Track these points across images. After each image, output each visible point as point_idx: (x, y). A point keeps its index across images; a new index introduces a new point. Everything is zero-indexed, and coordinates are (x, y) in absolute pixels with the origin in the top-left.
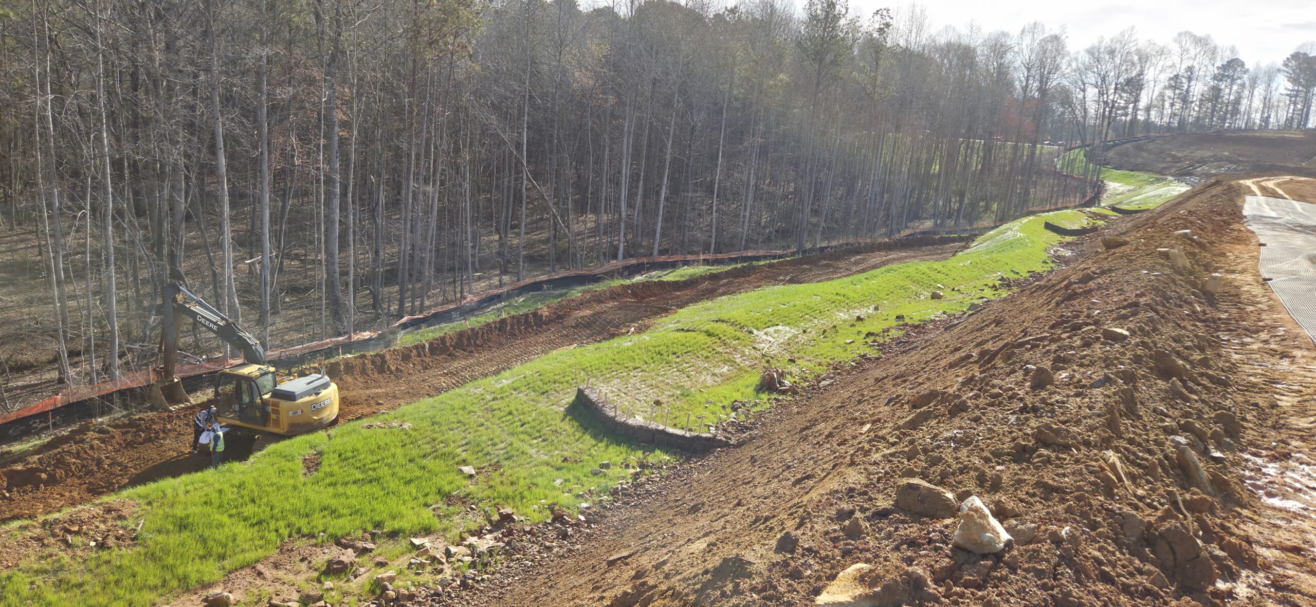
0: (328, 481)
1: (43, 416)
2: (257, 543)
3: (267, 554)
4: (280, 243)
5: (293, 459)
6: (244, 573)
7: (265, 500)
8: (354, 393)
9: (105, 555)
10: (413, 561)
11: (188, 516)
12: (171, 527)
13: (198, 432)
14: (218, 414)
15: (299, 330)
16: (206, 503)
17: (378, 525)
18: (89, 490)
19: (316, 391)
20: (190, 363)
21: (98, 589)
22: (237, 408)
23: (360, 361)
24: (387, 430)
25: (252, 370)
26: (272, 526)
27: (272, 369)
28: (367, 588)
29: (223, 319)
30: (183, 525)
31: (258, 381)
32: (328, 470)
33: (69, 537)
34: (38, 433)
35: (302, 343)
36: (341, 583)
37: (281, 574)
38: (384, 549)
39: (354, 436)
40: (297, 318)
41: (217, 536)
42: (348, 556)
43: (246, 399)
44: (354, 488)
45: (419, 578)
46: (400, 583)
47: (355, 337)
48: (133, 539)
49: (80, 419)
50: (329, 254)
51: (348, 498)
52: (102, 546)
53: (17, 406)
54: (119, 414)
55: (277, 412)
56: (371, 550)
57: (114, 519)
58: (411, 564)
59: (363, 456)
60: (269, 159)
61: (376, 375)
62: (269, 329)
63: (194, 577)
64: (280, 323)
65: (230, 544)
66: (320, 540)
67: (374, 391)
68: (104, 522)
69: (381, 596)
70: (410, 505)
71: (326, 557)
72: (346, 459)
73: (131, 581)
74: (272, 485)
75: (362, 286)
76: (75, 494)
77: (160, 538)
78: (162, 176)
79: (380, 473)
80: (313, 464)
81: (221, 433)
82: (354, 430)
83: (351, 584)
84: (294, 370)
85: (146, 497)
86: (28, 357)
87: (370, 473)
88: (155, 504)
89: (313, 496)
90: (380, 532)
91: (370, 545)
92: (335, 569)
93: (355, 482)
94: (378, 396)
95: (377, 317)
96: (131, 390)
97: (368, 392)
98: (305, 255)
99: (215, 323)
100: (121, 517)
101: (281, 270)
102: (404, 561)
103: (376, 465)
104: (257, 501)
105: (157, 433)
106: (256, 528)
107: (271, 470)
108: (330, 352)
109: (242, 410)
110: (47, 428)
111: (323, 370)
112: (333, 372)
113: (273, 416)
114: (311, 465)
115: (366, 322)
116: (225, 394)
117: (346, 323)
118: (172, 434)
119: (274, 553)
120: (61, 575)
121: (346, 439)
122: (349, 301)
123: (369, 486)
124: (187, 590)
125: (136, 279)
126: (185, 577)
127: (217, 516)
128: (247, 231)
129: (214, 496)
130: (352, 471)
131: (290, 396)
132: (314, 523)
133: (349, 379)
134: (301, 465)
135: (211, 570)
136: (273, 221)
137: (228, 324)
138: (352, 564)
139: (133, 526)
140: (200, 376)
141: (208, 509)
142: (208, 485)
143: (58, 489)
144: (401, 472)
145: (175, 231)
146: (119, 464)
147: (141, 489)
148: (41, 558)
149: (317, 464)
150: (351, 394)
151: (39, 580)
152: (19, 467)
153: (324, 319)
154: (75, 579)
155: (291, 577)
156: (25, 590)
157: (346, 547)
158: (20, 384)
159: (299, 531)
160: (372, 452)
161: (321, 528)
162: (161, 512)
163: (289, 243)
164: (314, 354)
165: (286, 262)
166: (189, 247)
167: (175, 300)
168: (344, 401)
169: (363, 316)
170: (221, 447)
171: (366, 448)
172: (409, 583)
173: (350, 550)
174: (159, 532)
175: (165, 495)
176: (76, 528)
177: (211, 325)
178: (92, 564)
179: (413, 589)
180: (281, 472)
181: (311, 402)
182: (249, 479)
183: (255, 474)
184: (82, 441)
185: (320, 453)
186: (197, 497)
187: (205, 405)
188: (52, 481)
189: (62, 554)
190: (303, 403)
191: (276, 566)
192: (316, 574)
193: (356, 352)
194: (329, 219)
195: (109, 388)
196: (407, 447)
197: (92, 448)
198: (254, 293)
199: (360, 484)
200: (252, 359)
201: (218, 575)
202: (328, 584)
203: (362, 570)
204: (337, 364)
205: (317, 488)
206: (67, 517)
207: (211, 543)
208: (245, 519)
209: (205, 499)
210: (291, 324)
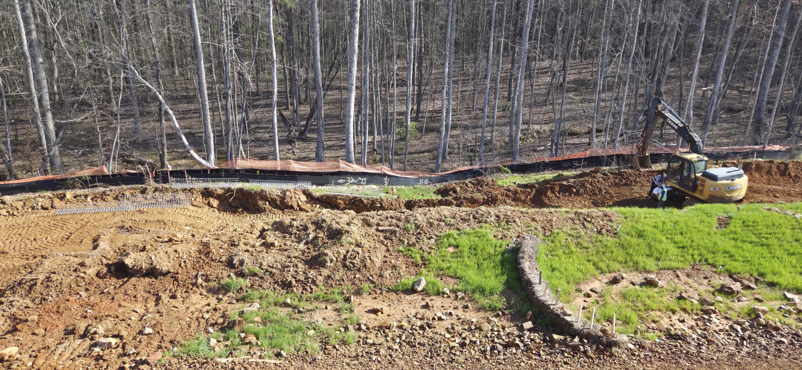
0: (732, 236)
1: (579, 160)
2: (679, 258)
3: (684, 266)
4: (728, 78)
5: (711, 216)
6: (669, 272)
7: (689, 235)
8: (759, 185)
9: (600, 237)
10: (783, 307)
11: (644, 231)
12: (634, 234)
13: (654, 186)
14: (666, 179)
15: (727, 136)
16: (655, 227)
17: (762, 275)
18: (593, 203)
19: (732, 178)
20: (655, 146)
21: (594, 253)
22: (679, 177)
23: (767, 165)
24: (782, 215)
25: (693, 157)
26: (690, 251)
27: (706, 159)
28: (746, 311)
29: (682, 123)
30: (640, 235)
31: (695, 164)
32: (733, 229)
33: (585, 223)
34: (576, 168)
35: (728, 146)
36: (728, 301)
37: (690, 281)
38: (762, 291)
39: (756, 213)
40: (727, 129)
41: (657, 247)
42: (736, 286)
43: (685, 174)
44: (749, 246)
45: (785, 319)
46: (770, 317)
47: (768, 148)
48: (615, 234)
49: (595, 165)
50: (763, 88)
51: (743, 251)
52: (599, 232)
53: (568, 153)
54: (614, 167)
55: (703, 186)
56: (753, 289)
57: (607, 220)
58: (780, 308)
59: (760, 227)
60: (735, 21)
61: (778, 177)
62: (707, 134)
63: (641, 265)
64: (716, 130)
65: (664, 254)
66: (719, 270)
67: (774, 187)
68: (602, 220)
69: (754, 319)
70: (789, 269)
71: (721, 282)
72: (748, 226)
73: (610, 254)
74: (695, 228)
75: (781, 113)
76: (586, 203)
77: (628, 238)
78: (664, 33)
79: (770, 242)
80: (724, 223)
81: (665, 190)
82: (757, 209)
83: (735, 304)
84: (719, 162)
85: (624, 214)
86: (577, 129)
87: (763, 240)
88: (628, 219)
89: (719, 242)
90: (762, 280)
91: (753, 285)
92: (725, 291)
93: (750, 242)
94: (777, 191)
95: (788, 136)
96: (623, 155)
97: (769, 187)
98: (744, 88)
99: (677, 125)
100: (610, 221)
101: (724, 96)
102: (776, 304)
103: (769, 236)
104: (684, 235)
105: (631, 182)
106: (680, 249)
107: (696, 219)
108: (746, 155)
109: (681, 179)
110: (580, 167)
111: (741, 166)
112: (747, 168)
113: (700, 188)
114: (722, 223)
115: (778, 138)
116: (673, 168)
117: (763, 137)
118: (639, 185)
119: (688, 268)
120: (579, 240)
121: (750, 213)
122: (770, 122)
123: (760, 248)
124: (637, 270)
125: (636, 93)
126: (637, 263)
127: (659, 236)
128: (707, 69)
129: (660, 224)
130: (750, 234)
131: (714, 178)
132: (718, 259)
133: (757, 175)
134: (716, 221)
135: (651, 264)
136: (727, 64)
137: (685, 127)
138: (738, 292)
139: (615, 227)
140: (660, 155)
141: (655, 230)
142: (658, 217)
143: (579, 198)
144: (787, 246)
145: (664, 67)
146: (610, 194)
147: (622, 209)
148: (572, 229)
149: (727, 224)
150: (756, 186)
151: (569, 239)
152: (565, 183)
153: (748, 132)
154: (585, 244)
155: (696, 285)
156: (563, 241)
157: (736, 280)
158: (571, 142)
159: (706, 260)
160: (767, 227)
161: (721, 263)
162: (630, 224)
163: (735, 78)
164: (735, 154)
165: (728, 91)
166: (669, 77)
167: (657, 108)
168: (750, 188)
169: (777, 134)
170: (665, 199)
171: (764, 223)
172: (777, 320)
173: (738, 284)
174: (628, 234)
175: (634, 216)
176: (589, 220)
177: (674, 126)
178: (594, 240)
179: (779, 324)
180: (702, 222)
181: (727, 185)
182: (681, 220)
183: (686, 219)
184: (595, 177)
185: (730, 218)
186: (651, 222)
187: (660, 172)
188: (577, 194)
189: (581, 230)
190: (722, 184)
191: (688, 275)
192: (712, 289)
193: (766, 158)
194: (769, 64)
195: (611, 152)
196: (796, 230)
197: (598, 182)
198: (702, 109)
199: (754, 245)
200: (695, 149)
201: (654, 268)
202: (719, 298)
203: (744, 299)
204: (751, 163)
205: (723, 238)
206: (586, 213)
207: (653, 250)
208: (675, 243)
209: (654, 224)
210: (723, 132)
